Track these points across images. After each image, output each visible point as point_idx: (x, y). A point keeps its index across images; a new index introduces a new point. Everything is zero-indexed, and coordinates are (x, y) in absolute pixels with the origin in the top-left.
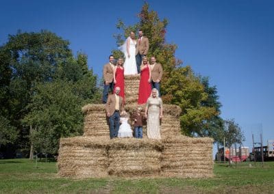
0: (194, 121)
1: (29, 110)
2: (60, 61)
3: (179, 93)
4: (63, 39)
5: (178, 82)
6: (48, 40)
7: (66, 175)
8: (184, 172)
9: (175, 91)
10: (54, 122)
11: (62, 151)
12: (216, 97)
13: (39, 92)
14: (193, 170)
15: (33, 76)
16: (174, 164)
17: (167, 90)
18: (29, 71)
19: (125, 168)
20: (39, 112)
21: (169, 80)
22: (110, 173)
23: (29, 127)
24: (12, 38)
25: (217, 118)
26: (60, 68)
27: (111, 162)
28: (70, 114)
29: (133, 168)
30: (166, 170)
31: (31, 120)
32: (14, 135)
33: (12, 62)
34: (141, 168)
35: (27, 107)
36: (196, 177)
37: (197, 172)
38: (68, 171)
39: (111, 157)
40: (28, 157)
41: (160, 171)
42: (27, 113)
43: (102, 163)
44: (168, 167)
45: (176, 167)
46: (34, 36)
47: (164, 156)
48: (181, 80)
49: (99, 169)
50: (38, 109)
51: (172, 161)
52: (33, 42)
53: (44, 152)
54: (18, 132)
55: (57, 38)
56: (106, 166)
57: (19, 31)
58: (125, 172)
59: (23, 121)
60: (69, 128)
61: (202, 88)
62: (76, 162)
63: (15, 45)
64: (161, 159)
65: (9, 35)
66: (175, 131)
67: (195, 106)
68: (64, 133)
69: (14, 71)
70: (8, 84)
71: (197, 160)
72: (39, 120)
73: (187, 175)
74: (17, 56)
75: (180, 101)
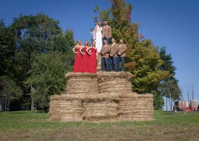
0: (152, 81)
1: (30, 74)
2: (52, 37)
3: (142, 60)
4: (54, 20)
5: (141, 52)
6: (43, 21)
7: (55, 120)
8: (132, 117)
9: (138, 59)
10: (49, 83)
11: (52, 104)
12: (171, 62)
13: (37, 61)
14: (138, 116)
15: (32, 49)
16: (126, 112)
17: (132, 58)
18: (29, 45)
19: (94, 115)
20: (37, 76)
21: (133, 51)
22: (84, 118)
23: (30, 87)
24: (16, 20)
25: (172, 78)
26: (52, 42)
27: (84, 110)
28: (60, 77)
29: (99, 114)
30: (121, 116)
31: (31, 82)
32: (19, 93)
33: (16, 38)
34: (104, 115)
35: (28, 73)
36: (140, 120)
37: (141, 117)
38: (56, 117)
39: (84, 107)
40: (30, 109)
41: (117, 117)
42: (29, 77)
43: (78, 111)
44: (122, 114)
45: (127, 114)
46: (32, 18)
47: (119, 107)
48: (143, 51)
49: (76, 115)
50: (36, 74)
51: (124, 110)
52: (32, 22)
53: (41, 105)
54: (22, 91)
55: (50, 20)
56: (81, 114)
57: (21, 15)
58: (93, 117)
59: (25, 83)
60: (59, 88)
61: (158, 57)
62: (61, 111)
63: (18, 26)
64: (118, 109)
65: (14, 18)
66: (128, 90)
67: (154, 70)
68: (56, 91)
69: (18, 45)
70: (14, 55)
71: (141, 109)
72: (37, 82)
73: (134, 119)
74: (20, 33)
75: (142, 67)
